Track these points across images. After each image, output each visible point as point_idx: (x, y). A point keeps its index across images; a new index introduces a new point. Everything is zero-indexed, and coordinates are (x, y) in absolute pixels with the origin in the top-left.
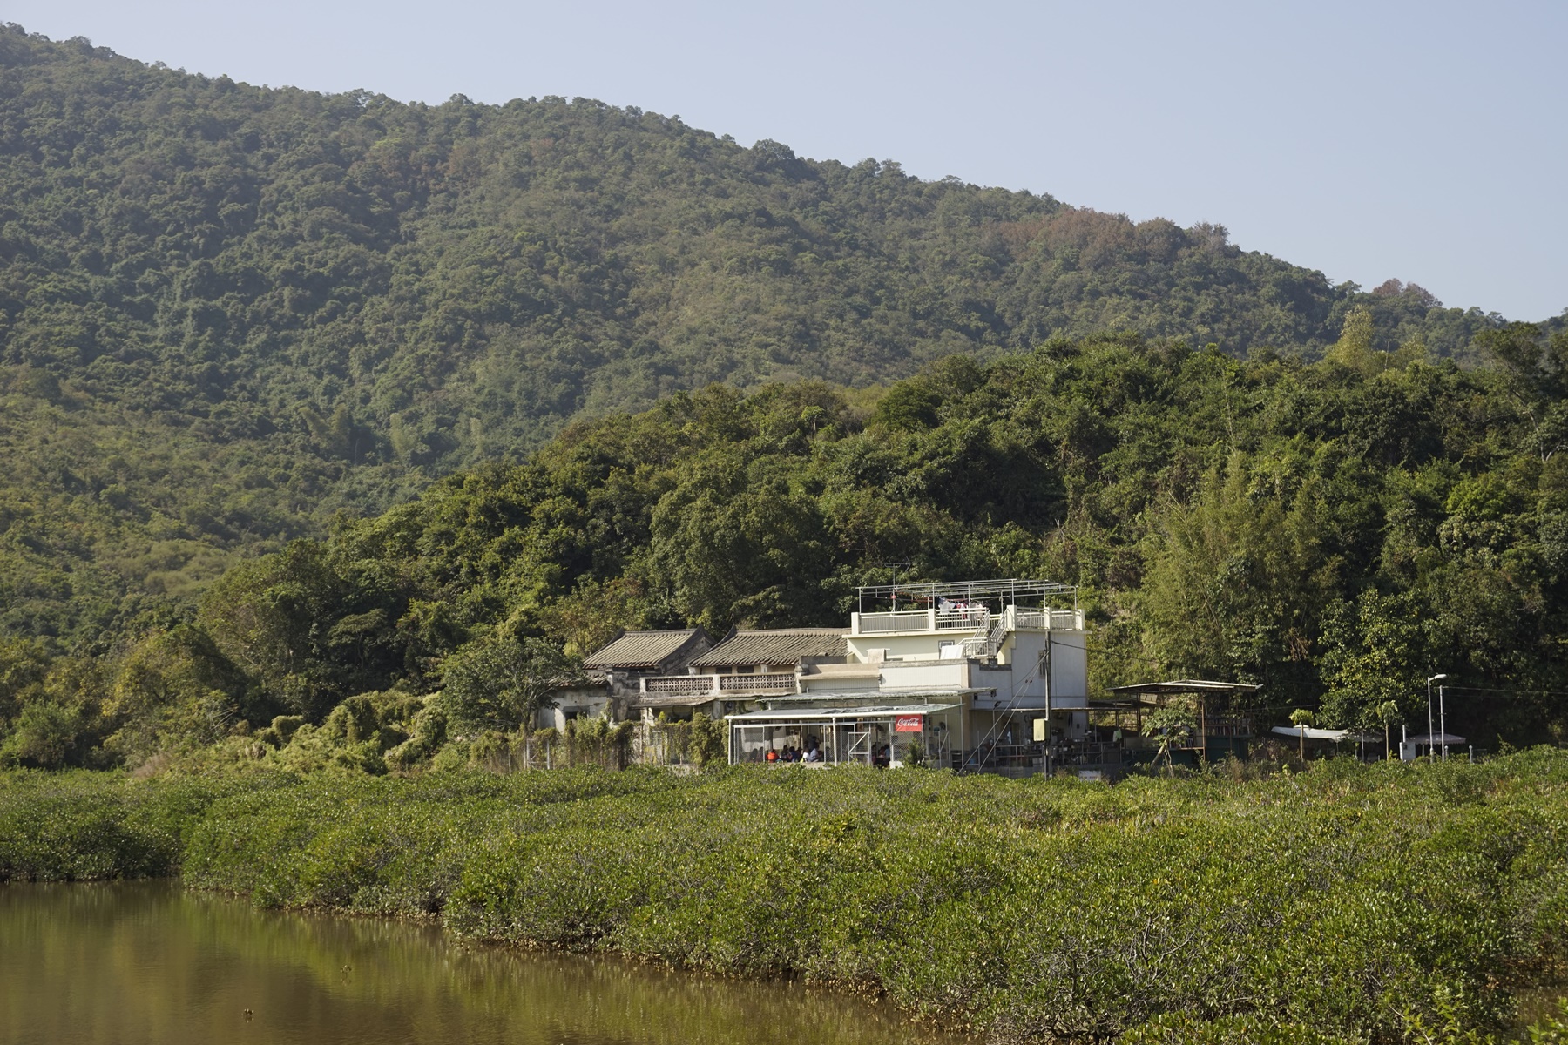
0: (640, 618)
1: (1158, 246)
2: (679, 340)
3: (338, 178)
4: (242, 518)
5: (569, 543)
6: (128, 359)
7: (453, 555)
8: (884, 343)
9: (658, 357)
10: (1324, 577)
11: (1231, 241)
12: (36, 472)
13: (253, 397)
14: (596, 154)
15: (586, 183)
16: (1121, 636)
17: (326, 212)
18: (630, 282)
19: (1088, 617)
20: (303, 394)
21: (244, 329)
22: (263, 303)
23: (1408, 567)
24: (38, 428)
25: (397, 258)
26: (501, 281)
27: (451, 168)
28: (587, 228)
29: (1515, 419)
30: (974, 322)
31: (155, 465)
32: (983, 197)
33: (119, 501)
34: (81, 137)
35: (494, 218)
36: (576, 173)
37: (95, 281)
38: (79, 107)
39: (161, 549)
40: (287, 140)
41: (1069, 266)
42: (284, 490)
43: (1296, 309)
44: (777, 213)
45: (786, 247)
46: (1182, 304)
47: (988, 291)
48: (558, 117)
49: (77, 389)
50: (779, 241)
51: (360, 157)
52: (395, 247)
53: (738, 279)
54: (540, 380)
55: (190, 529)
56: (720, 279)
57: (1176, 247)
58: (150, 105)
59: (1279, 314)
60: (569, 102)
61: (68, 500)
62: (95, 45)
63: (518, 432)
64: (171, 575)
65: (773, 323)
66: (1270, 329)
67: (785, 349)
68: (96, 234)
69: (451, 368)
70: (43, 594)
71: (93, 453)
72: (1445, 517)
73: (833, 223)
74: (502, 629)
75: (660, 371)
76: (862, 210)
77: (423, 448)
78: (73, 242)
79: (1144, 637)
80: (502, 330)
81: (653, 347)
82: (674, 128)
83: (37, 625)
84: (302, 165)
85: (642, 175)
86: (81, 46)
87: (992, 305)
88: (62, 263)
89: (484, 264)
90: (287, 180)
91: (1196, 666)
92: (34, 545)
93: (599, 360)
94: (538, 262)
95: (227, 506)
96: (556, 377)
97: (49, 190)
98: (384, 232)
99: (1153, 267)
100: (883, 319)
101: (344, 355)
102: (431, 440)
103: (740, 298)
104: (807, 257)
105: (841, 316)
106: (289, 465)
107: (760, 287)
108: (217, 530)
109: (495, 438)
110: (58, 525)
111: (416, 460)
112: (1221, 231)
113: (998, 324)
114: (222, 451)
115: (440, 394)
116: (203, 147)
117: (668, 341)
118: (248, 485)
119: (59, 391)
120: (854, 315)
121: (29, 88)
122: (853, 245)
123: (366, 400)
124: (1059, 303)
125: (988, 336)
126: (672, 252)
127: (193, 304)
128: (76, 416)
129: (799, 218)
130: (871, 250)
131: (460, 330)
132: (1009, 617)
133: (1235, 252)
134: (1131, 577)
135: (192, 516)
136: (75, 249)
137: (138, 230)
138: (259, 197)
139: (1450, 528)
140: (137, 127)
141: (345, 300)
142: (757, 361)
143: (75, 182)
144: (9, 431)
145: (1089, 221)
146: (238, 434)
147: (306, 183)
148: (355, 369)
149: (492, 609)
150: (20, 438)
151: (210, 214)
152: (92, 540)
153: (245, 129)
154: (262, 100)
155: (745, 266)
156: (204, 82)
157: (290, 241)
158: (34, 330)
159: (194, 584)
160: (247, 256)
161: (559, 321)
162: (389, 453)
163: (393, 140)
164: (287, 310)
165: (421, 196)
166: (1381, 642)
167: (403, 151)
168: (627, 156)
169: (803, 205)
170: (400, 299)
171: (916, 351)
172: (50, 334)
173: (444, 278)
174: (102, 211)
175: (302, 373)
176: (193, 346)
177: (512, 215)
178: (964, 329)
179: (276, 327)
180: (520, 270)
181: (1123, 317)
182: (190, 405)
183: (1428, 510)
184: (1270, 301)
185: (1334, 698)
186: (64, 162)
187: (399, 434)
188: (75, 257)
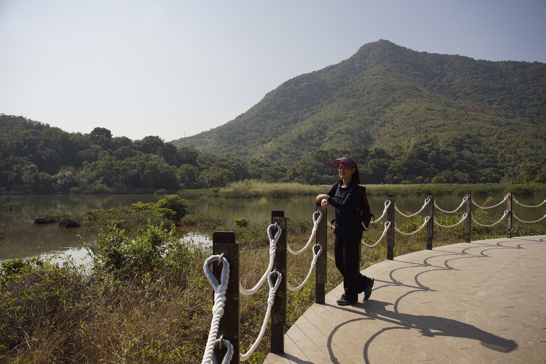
12: (530, 135)
24: (530, 128)
37: (539, 102)
38: (536, 73)
49: (537, 121)
61: (537, 140)
68: (539, 94)
71: (541, 131)
78: (535, 96)
88: (533, 100)
92: (531, 147)
97: (530, 88)
110: (536, 144)
119: (533, 122)
121: (527, 71)
128: (537, 125)
143: (535, 86)
144: (525, 129)
150: (527, 130)
152: (542, 146)
158: (528, 112)
172: (531, 112)
174: (540, 90)
186: (533, 83)
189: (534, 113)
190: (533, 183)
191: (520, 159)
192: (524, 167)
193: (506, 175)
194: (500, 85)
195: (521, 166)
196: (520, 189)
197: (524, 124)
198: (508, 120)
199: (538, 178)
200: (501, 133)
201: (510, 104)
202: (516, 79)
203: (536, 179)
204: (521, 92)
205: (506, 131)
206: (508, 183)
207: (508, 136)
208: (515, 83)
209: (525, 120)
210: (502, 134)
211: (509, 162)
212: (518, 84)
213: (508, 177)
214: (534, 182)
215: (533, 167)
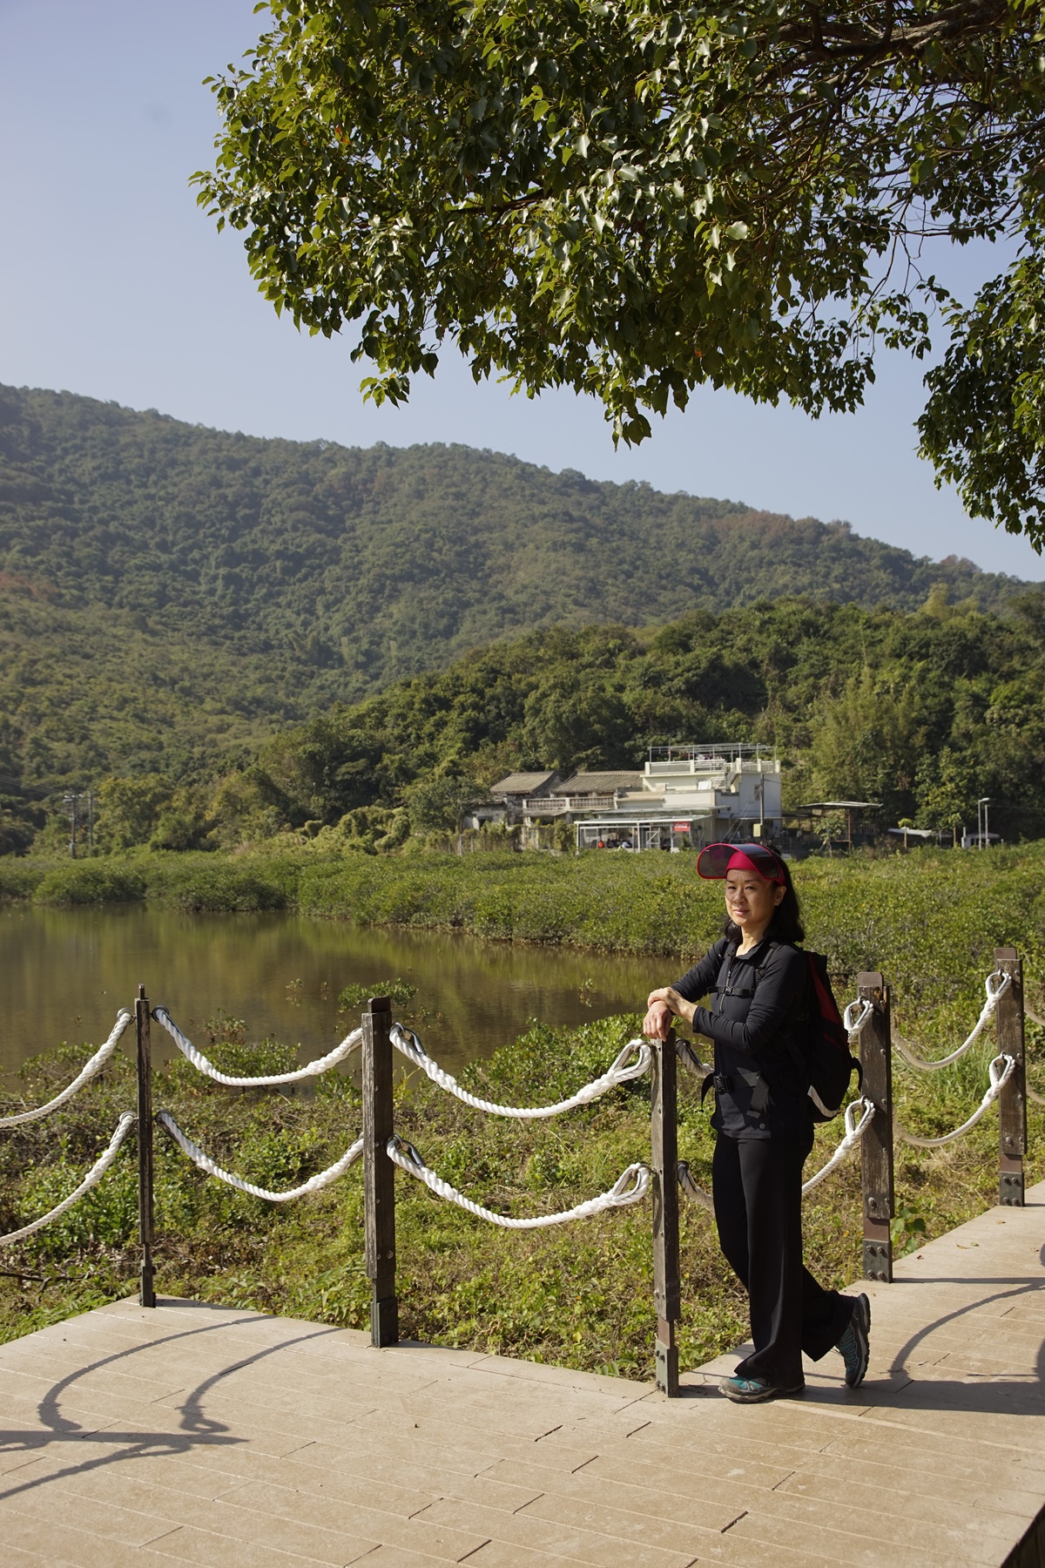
0: (518, 764)
1: (809, 534)
2: (517, 592)
3: (308, 493)
4: (258, 702)
5: (476, 721)
6: (185, 605)
7: (406, 727)
8: (641, 594)
9: (503, 603)
10: (918, 740)
11: (853, 531)
12: (137, 674)
13: (260, 628)
14: (465, 478)
15: (459, 496)
16: (799, 776)
17: (301, 514)
18: (486, 556)
19: (782, 764)
20: (289, 626)
21: (253, 586)
22: (264, 570)
23: (967, 736)
24: (137, 648)
25: (345, 541)
26: (408, 556)
27: (376, 486)
28: (459, 523)
29: (1030, 648)
30: (696, 580)
31: (205, 670)
32: (701, 503)
33: (186, 692)
34: (154, 470)
35: (402, 518)
36: (453, 490)
37: (164, 557)
38: (153, 451)
39: (214, 720)
40: (277, 471)
41: (754, 546)
42: (282, 684)
43: (893, 573)
44: (575, 513)
45: (581, 535)
46: (824, 570)
47: (704, 562)
48: (441, 455)
49: (157, 623)
50: (577, 531)
51: (321, 480)
52: (344, 536)
53: (552, 555)
54: (431, 617)
55: (228, 709)
56: (541, 554)
57: (819, 535)
58: (195, 449)
59: (883, 576)
60: (448, 445)
61: (157, 691)
62: (161, 413)
63: (419, 649)
64: (220, 736)
65: (574, 582)
66: (877, 585)
67: (581, 597)
68: (164, 529)
69: (378, 609)
70: (148, 748)
71: (170, 662)
72: (988, 707)
73: (610, 519)
74: (438, 771)
75: (505, 611)
76: (627, 511)
77: (361, 659)
78: (150, 534)
79: (813, 776)
80: (407, 587)
81: (501, 597)
82: (512, 462)
83: (148, 766)
84: (286, 485)
85: (493, 491)
86: (154, 414)
87: (707, 570)
88: (144, 546)
89: (397, 546)
90: (277, 494)
91: (843, 793)
92: (140, 718)
93: (467, 605)
94: (430, 545)
95: (249, 694)
96: (441, 615)
97: (136, 502)
98: (336, 526)
99: (806, 547)
100: (641, 579)
101: (313, 602)
102: (367, 653)
103: (554, 566)
104: (594, 541)
105: (615, 578)
106: (284, 669)
107: (565, 559)
108: (243, 709)
109: (405, 652)
110: (153, 707)
111: (358, 666)
112: (847, 525)
113: (711, 582)
114: (244, 661)
115: (371, 626)
116: (227, 475)
117: (509, 593)
118: (260, 682)
119: (146, 624)
120: (623, 577)
121: (124, 440)
122: (622, 533)
123: (327, 629)
124: (748, 569)
125: (705, 589)
126: (511, 538)
127: (223, 571)
128: (157, 640)
129: (589, 517)
130: (633, 537)
131: (383, 586)
132: (738, 765)
133: (855, 538)
134: (806, 742)
135: (229, 699)
136: (152, 538)
137: (189, 526)
138: (260, 505)
139: (992, 713)
140: (188, 463)
141: (313, 568)
142: (564, 605)
143: (150, 497)
144: (120, 650)
145: (767, 519)
146: (252, 651)
147: (289, 496)
148: (320, 610)
149: (431, 759)
150: (127, 654)
151: (232, 517)
152: (173, 715)
153: (252, 464)
154: (262, 446)
155: (556, 547)
156: (227, 435)
157: (280, 532)
158: (130, 588)
159: (234, 742)
160: (254, 542)
161: (443, 581)
162: (341, 662)
163: (341, 470)
164: (278, 574)
165: (358, 504)
166: (951, 780)
167: (347, 477)
168: (484, 479)
169: (591, 508)
170: (347, 568)
171: (661, 599)
172: (139, 590)
173: (373, 554)
174: (167, 515)
175: (288, 613)
176: (223, 597)
177: (414, 516)
178: (690, 585)
179: (272, 584)
180: (419, 550)
181: (788, 577)
182: (223, 633)
183: (980, 703)
184: (878, 568)
185: (924, 813)
186: (144, 485)
187: (346, 649)
188: (152, 543)
189: (150, 595)
190: (143, 854)
191: (99, 760)
192: (113, 790)
193: (52, 823)
194: (33, 479)
195: (105, 785)
196: (97, 879)
197: (114, 631)
198: (60, 614)
199: (160, 835)
200: (35, 662)
201: (68, 555)
202: (89, 464)
203: (153, 838)
204: (104, 515)
205: (52, 656)
206: (57, 854)
207: (59, 671)
208: (86, 480)
209: (117, 617)
210: (39, 666)
211: (63, 772)
212: (93, 483)
213: (58, 831)
214: (147, 847)
215: (143, 793)
